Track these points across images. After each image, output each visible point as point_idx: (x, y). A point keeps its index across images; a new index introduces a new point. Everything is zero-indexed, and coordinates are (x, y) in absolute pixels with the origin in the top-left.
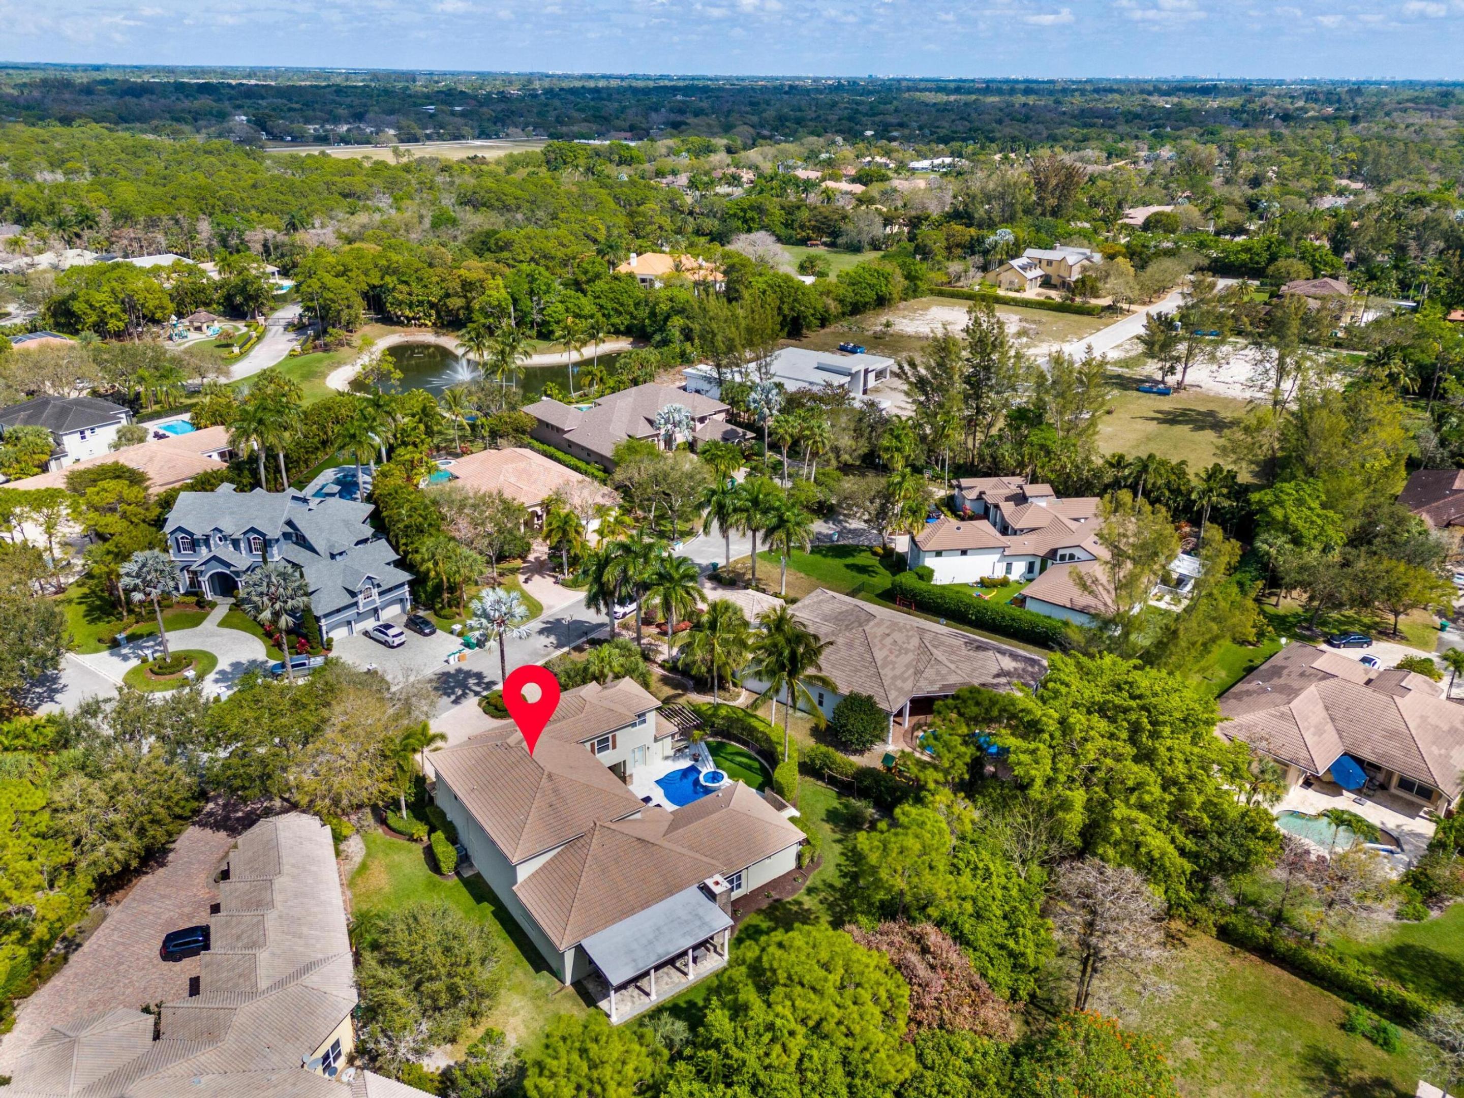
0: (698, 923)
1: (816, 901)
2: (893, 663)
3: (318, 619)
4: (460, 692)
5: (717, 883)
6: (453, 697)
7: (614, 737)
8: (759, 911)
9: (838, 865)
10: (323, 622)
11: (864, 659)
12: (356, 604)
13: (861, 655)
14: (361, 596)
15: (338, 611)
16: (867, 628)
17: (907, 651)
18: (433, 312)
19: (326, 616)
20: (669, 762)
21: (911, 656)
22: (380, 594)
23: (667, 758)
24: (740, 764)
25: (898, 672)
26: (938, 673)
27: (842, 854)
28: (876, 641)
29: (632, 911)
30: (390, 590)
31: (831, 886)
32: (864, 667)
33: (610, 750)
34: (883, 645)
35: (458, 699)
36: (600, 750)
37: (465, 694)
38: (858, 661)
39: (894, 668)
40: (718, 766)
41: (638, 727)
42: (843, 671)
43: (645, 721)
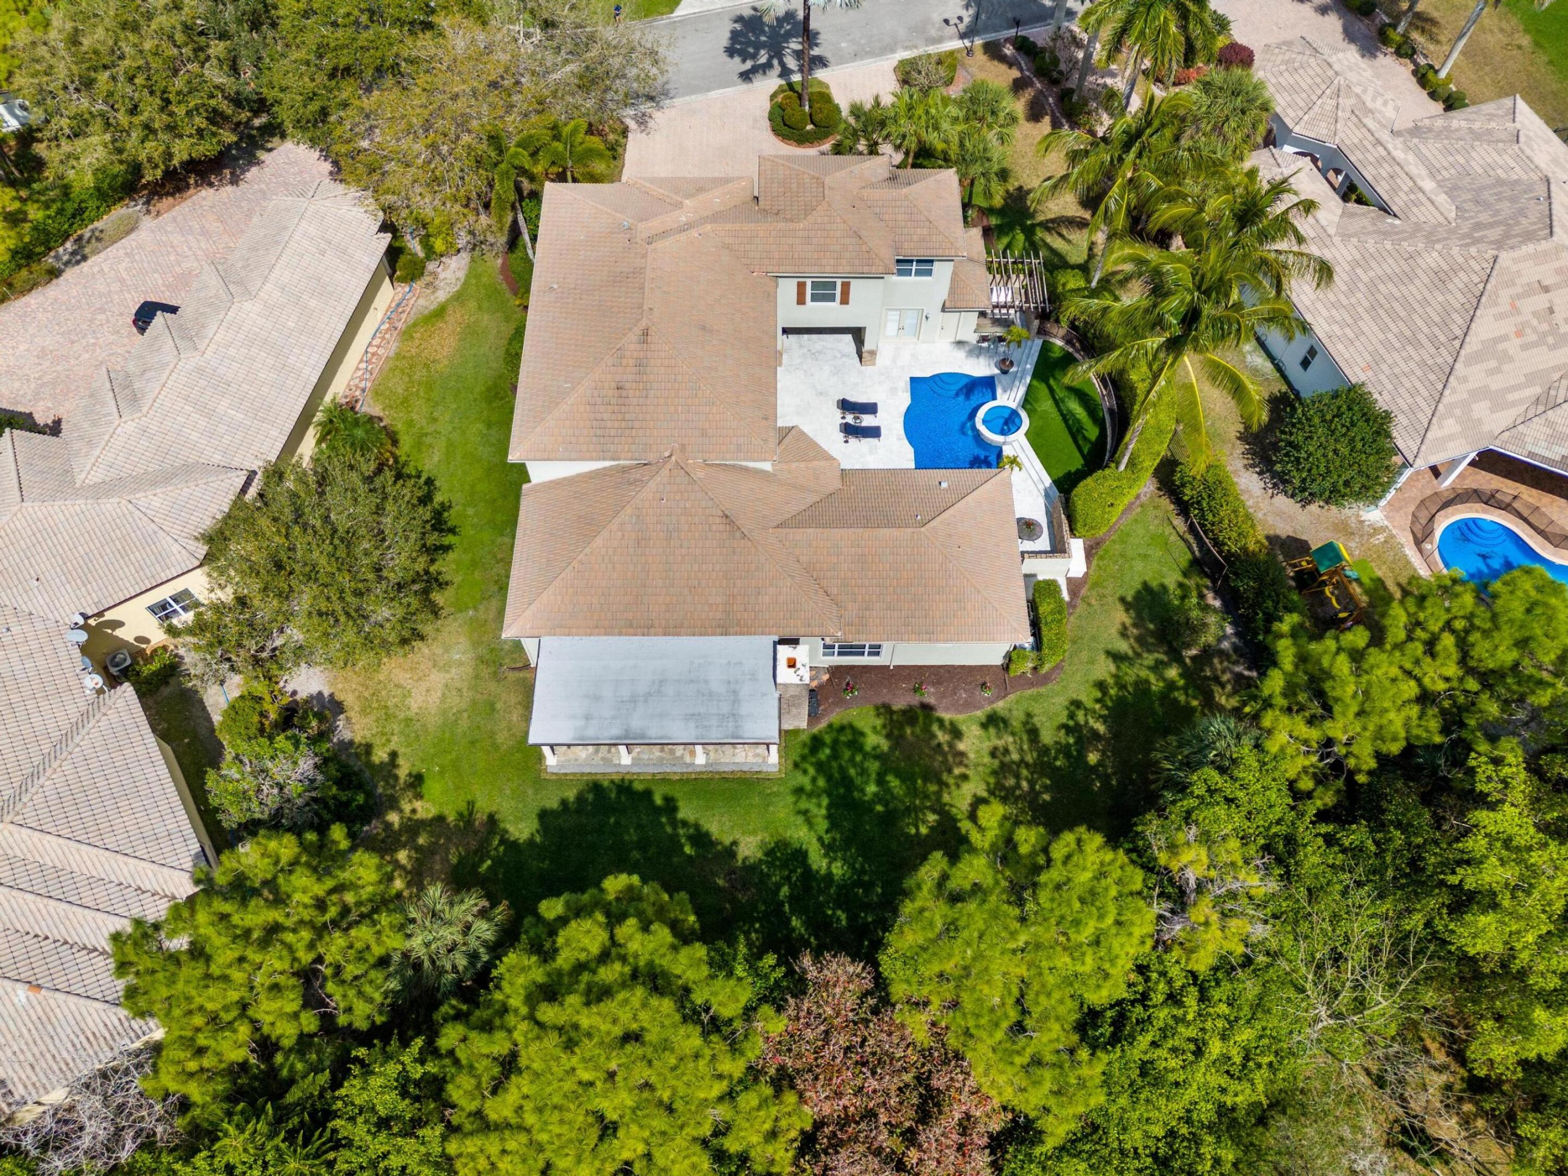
0: (725, 708)
1: (987, 745)
2: (1506, 358)
4: (763, 60)
5: (792, 664)
6: (749, 64)
7: (846, 287)
8: (885, 710)
9: (1077, 704)
11: (1445, 324)
13: (1446, 311)
16: (1505, 258)
24: (1066, 417)
25: (1496, 383)
27: (1101, 685)
28: (1505, 295)
29: (647, 629)
31: (1033, 733)
32: (1433, 339)
33: (835, 305)
34: (1515, 310)
35: (754, 70)
36: (815, 298)
37: (768, 66)
38: (1429, 322)
39: (1497, 370)
40: (1027, 402)
41: (913, 278)
42: (1385, 329)
43: (929, 273)
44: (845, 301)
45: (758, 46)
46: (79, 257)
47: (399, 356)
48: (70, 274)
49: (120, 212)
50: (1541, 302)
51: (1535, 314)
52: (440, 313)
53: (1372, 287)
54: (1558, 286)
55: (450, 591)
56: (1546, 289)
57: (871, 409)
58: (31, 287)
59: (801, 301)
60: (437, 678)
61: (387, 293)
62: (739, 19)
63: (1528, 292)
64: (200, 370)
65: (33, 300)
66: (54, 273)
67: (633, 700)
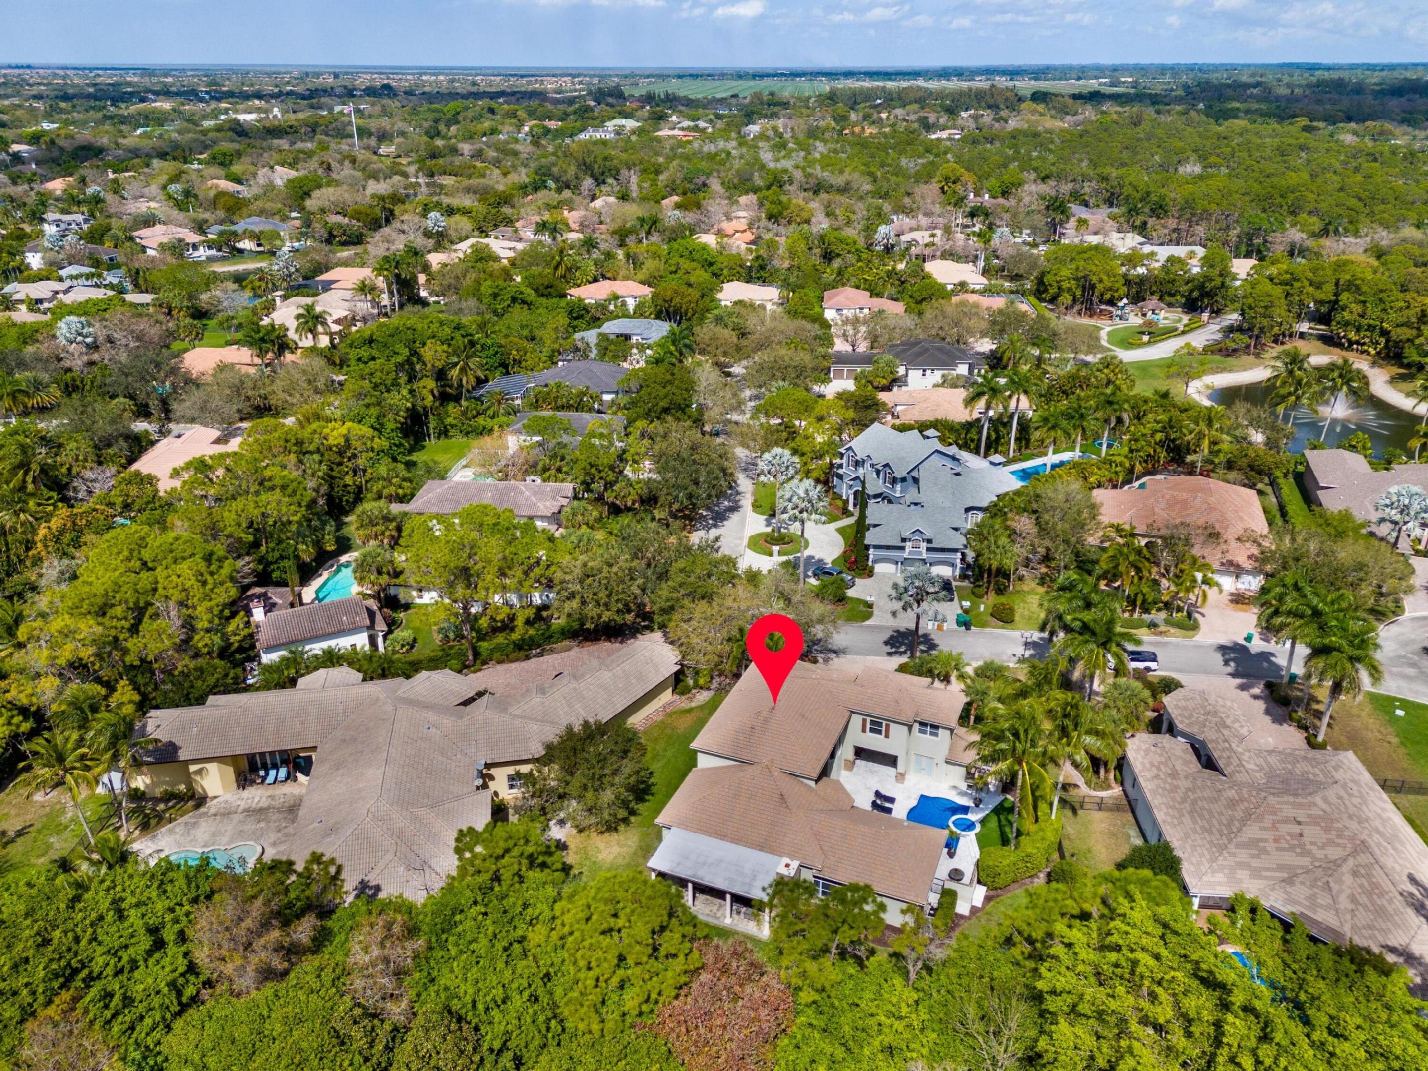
0: (747, 880)
2: (1264, 851)
3: (867, 548)
4: (902, 649)
5: (788, 866)
6: (894, 650)
7: (887, 726)
10: (871, 551)
11: (1229, 825)
12: (903, 548)
13: (1231, 820)
14: (908, 545)
15: (888, 548)
17: (1306, 853)
18: (1383, 340)
19: (876, 547)
20: (954, 792)
21: (1306, 861)
22: (928, 550)
23: (955, 787)
26: (1312, 898)
29: (723, 837)
30: (943, 550)
32: (1220, 832)
33: (882, 737)
34: (1274, 827)
35: (896, 653)
36: (872, 730)
37: (905, 652)
38: (1220, 823)
39: (1258, 856)
40: (983, 821)
41: (928, 736)
42: (1195, 822)
43: (936, 735)
44: (887, 736)
45: (902, 644)
46: (540, 655)
47: (662, 722)
48: (534, 660)
49: (566, 643)
50: (1296, 829)
51: (1289, 834)
52: (690, 710)
53: (1194, 802)
54: (1307, 823)
55: (639, 818)
56: (1299, 823)
57: (892, 800)
58: (517, 660)
59: (864, 731)
60: (616, 850)
61: (667, 696)
62: (898, 631)
63: (1286, 821)
64: (575, 689)
65: (514, 666)
66: (528, 658)
67: (704, 864)
